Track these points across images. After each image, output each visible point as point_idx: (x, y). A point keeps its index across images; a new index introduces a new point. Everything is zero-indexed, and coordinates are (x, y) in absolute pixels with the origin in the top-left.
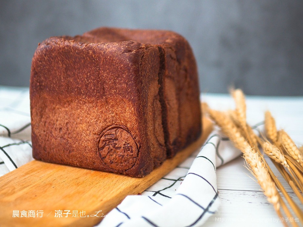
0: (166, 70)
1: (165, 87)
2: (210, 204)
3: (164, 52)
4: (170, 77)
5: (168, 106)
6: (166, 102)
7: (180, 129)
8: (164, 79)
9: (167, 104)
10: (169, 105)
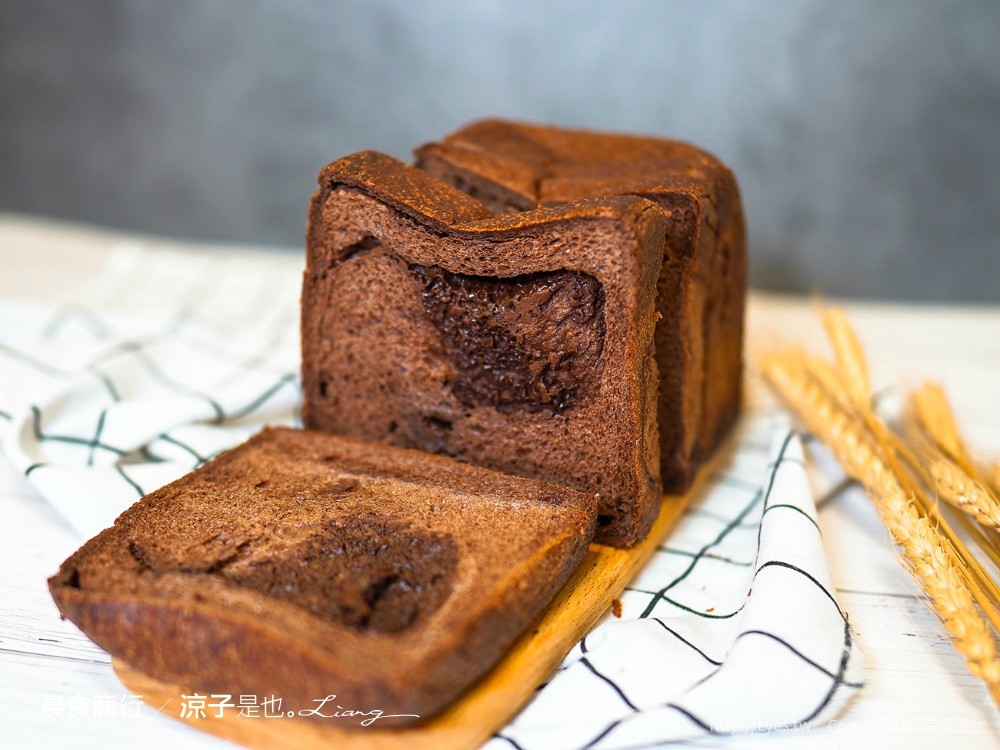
0: (695, 260)
1: (686, 304)
2: (844, 663)
3: (698, 209)
4: (699, 277)
5: (689, 357)
6: (686, 345)
7: (704, 416)
8: (686, 283)
9: (687, 351)
10: (691, 352)
